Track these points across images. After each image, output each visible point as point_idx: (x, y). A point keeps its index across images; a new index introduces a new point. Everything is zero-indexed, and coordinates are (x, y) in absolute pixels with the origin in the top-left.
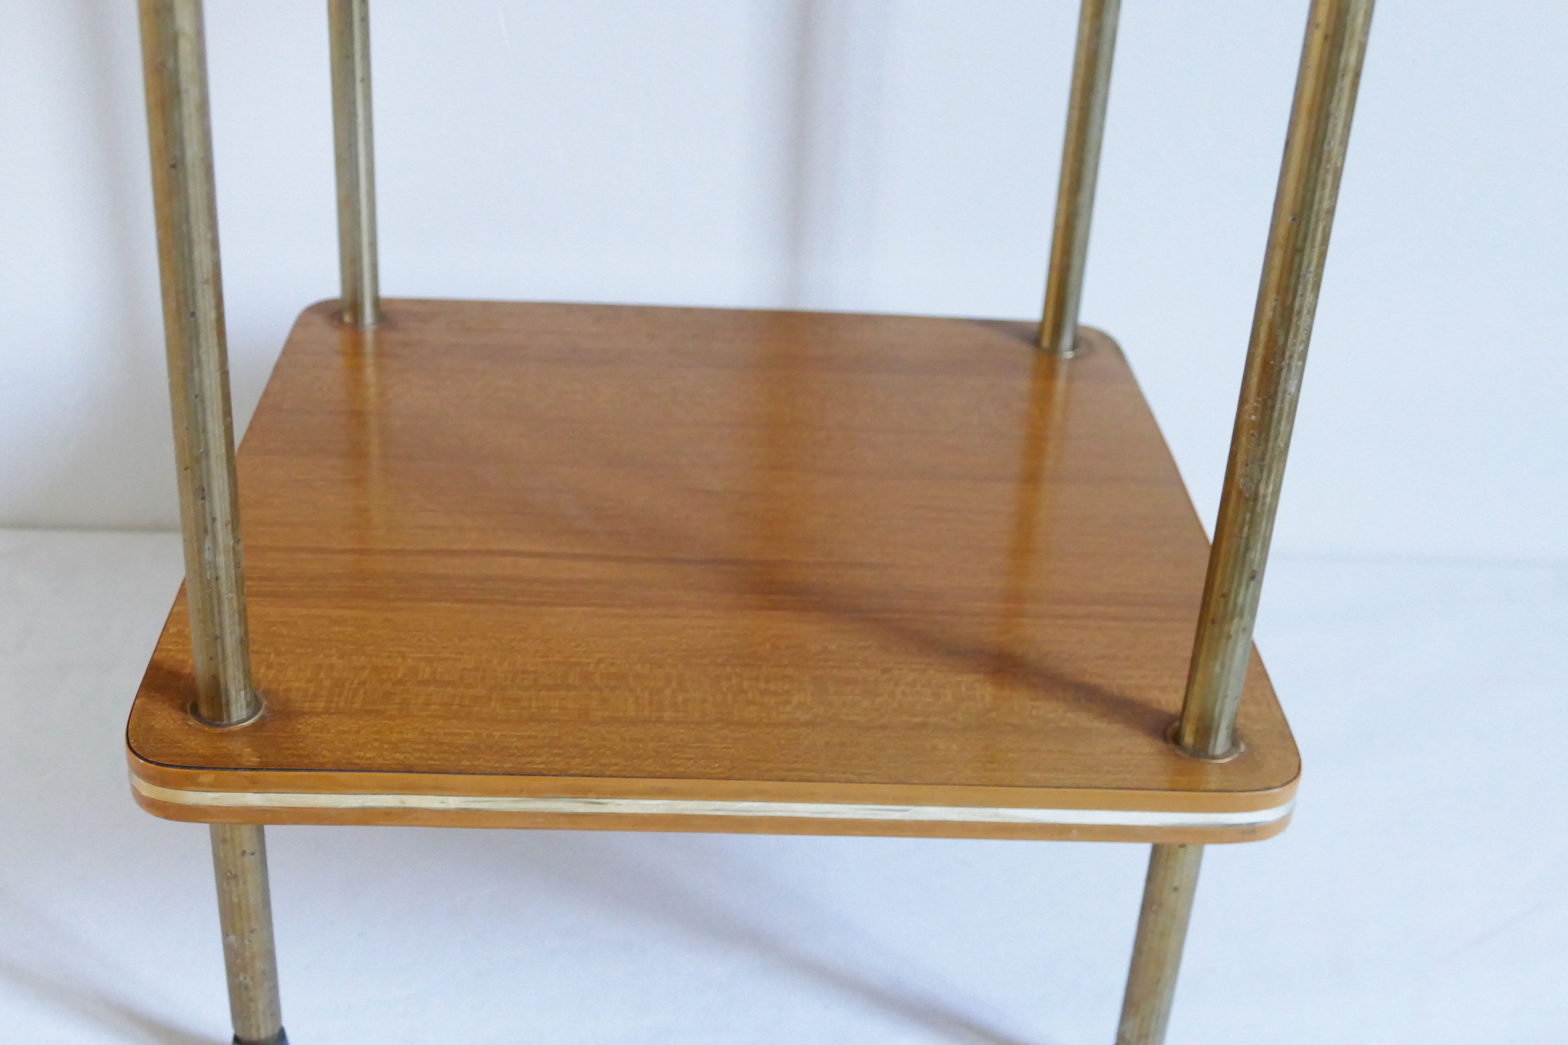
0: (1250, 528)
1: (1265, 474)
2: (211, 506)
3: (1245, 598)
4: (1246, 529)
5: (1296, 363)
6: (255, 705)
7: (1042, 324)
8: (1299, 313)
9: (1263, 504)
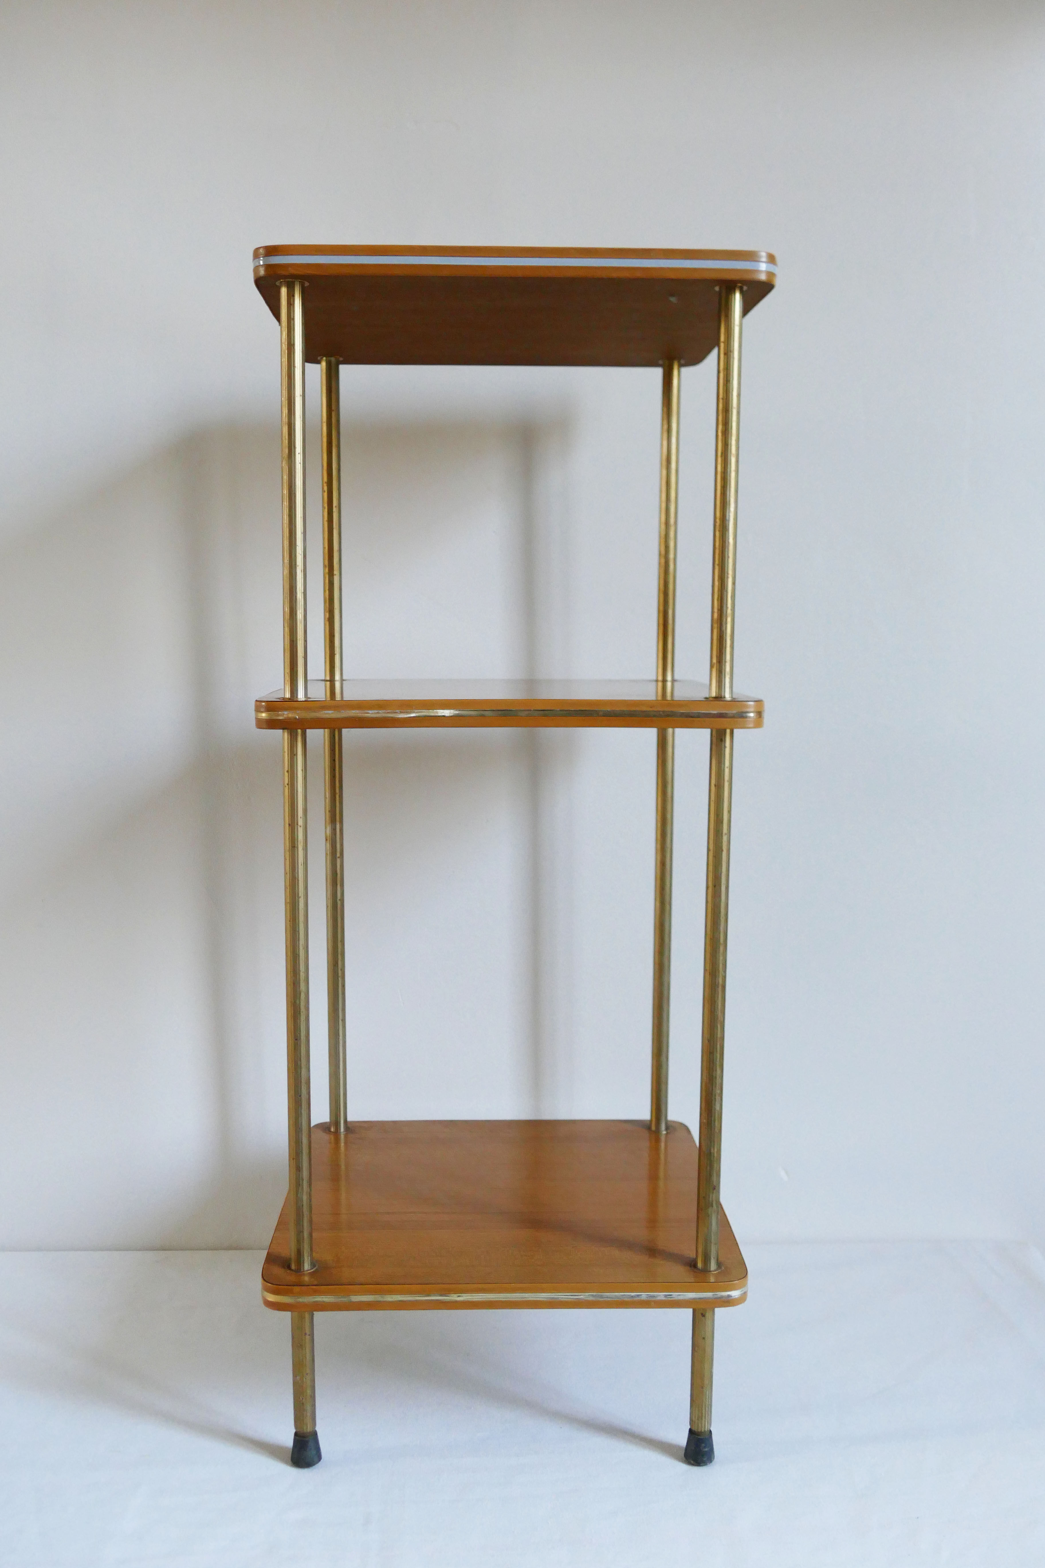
0: (710, 1167)
1: (712, 1144)
2: (302, 1175)
3: (712, 1198)
4: (708, 1168)
5: (718, 1098)
6: (313, 1265)
7: (651, 1121)
8: (716, 1078)
9: (714, 1156)
